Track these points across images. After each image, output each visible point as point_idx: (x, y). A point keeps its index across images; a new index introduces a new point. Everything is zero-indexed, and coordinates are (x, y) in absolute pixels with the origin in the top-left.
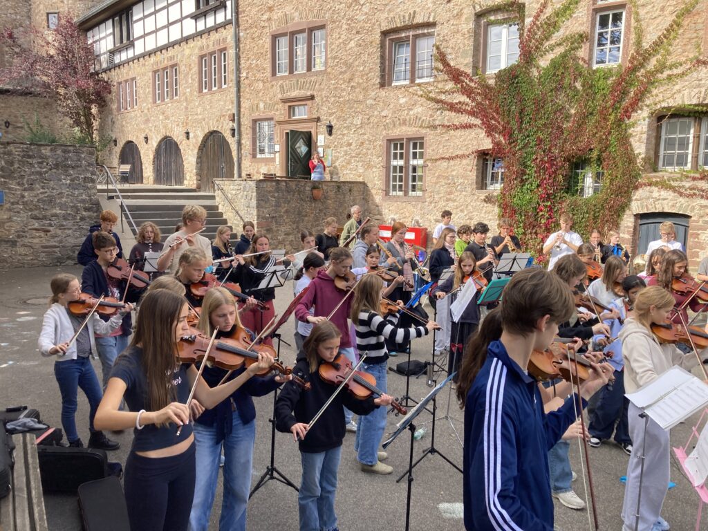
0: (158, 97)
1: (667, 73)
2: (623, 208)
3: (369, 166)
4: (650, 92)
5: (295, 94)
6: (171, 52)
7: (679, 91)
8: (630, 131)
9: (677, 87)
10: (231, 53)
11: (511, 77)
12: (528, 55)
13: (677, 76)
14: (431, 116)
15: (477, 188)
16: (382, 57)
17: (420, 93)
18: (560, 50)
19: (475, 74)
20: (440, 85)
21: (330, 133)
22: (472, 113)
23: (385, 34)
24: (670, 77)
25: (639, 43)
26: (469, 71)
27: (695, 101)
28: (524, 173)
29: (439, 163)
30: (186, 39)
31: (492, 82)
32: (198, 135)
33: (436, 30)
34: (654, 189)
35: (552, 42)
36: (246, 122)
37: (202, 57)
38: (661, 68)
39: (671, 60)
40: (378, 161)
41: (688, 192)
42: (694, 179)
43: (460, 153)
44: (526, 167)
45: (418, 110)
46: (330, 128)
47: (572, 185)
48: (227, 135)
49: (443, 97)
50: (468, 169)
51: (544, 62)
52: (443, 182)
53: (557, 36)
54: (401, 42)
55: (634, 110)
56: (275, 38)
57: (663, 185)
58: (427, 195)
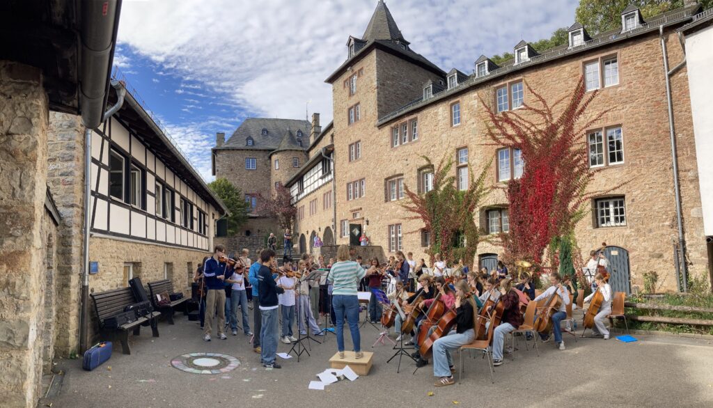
0: (312, 213)
1: (483, 192)
2: (475, 251)
3: (382, 239)
4: (478, 200)
5: (355, 208)
6: (315, 193)
7: (488, 200)
8: (474, 217)
9: (487, 198)
10: (333, 192)
11: (431, 195)
12: (436, 186)
13: (487, 193)
14: (404, 214)
15: (422, 247)
16: (386, 189)
17: (400, 204)
18: (447, 183)
19: (419, 195)
20: (406, 200)
21: (368, 224)
22: (418, 212)
23: (386, 179)
24: (484, 194)
25: (473, 180)
26: (416, 193)
27: (493, 204)
29: (406, 235)
30: (319, 188)
31: (425, 198)
32: (325, 227)
33: (404, 176)
34: (484, 242)
35: (444, 180)
36: (338, 222)
37: (325, 194)
38: (481, 191)
39: (484, 187)
40: (385, 235)
41: (496, 243)
43: (415, 230)
45: (399, 211)
46: (368, 221)
47: (456, 244)
48: (331, 228)
49: (407, 205)
50: (417, 238)
51: (442, 189)
53: (446, 177)
54: (393, 182)
55: (474, 208)
56: (348, 184)
57: (487, 241)
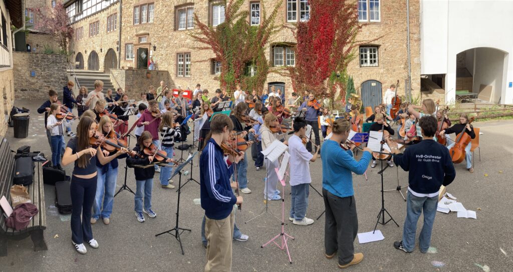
0: (91, 34)
1: (274, 29)
2: (264, 80)
3: (169, 64)
4: (269, 37)
5: (142, 32)
6: (97, 16)
7: (278, 37)
8: (264, 51)
9: (277, 35)
10: (118, 15)
11: (222, 28)
12: (228, 19)
13: (277, 31)
14: (193, 44)
15: (211, 74)
16: (175, 17)
17: (189, 33)
18: (239, 17)
19: (209, 26)
20: (196, 31)
21: (155, 50)
22: (208, 43)
23: (176, 7)
24: (275, 31)
25: (264, 17)
26: (207, 25)
27: (283, 41)
28: (229, 68)
29: (196, 63)
30: (103, 10)
31: (215, 30)
32: (105, 51)
33: (194, 6)
34: (273, 73)
35: (237, 13)
36: (123, 45)
37: (108, 17)
38: (272, 27)
39: (275, 25)
40: (173, 62)
41: (284, 74)
42: (285, 70)
43: (204, 59)
44: (230, 64)
45: (188, 41)
46: (155, 48)
47: (246, 72)
48: (115, 50)
49: (197, 35)
50: (207, 66)
51: (234, 22)
52: (198, 71)
53: (239, 11)
54: (182, 11)
55: (265, 43)
56: (135, 7)
57: (276, 72)
58: (192, 77)
